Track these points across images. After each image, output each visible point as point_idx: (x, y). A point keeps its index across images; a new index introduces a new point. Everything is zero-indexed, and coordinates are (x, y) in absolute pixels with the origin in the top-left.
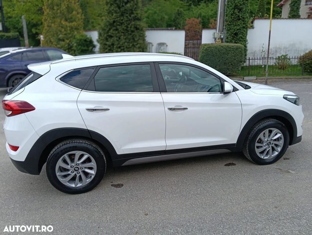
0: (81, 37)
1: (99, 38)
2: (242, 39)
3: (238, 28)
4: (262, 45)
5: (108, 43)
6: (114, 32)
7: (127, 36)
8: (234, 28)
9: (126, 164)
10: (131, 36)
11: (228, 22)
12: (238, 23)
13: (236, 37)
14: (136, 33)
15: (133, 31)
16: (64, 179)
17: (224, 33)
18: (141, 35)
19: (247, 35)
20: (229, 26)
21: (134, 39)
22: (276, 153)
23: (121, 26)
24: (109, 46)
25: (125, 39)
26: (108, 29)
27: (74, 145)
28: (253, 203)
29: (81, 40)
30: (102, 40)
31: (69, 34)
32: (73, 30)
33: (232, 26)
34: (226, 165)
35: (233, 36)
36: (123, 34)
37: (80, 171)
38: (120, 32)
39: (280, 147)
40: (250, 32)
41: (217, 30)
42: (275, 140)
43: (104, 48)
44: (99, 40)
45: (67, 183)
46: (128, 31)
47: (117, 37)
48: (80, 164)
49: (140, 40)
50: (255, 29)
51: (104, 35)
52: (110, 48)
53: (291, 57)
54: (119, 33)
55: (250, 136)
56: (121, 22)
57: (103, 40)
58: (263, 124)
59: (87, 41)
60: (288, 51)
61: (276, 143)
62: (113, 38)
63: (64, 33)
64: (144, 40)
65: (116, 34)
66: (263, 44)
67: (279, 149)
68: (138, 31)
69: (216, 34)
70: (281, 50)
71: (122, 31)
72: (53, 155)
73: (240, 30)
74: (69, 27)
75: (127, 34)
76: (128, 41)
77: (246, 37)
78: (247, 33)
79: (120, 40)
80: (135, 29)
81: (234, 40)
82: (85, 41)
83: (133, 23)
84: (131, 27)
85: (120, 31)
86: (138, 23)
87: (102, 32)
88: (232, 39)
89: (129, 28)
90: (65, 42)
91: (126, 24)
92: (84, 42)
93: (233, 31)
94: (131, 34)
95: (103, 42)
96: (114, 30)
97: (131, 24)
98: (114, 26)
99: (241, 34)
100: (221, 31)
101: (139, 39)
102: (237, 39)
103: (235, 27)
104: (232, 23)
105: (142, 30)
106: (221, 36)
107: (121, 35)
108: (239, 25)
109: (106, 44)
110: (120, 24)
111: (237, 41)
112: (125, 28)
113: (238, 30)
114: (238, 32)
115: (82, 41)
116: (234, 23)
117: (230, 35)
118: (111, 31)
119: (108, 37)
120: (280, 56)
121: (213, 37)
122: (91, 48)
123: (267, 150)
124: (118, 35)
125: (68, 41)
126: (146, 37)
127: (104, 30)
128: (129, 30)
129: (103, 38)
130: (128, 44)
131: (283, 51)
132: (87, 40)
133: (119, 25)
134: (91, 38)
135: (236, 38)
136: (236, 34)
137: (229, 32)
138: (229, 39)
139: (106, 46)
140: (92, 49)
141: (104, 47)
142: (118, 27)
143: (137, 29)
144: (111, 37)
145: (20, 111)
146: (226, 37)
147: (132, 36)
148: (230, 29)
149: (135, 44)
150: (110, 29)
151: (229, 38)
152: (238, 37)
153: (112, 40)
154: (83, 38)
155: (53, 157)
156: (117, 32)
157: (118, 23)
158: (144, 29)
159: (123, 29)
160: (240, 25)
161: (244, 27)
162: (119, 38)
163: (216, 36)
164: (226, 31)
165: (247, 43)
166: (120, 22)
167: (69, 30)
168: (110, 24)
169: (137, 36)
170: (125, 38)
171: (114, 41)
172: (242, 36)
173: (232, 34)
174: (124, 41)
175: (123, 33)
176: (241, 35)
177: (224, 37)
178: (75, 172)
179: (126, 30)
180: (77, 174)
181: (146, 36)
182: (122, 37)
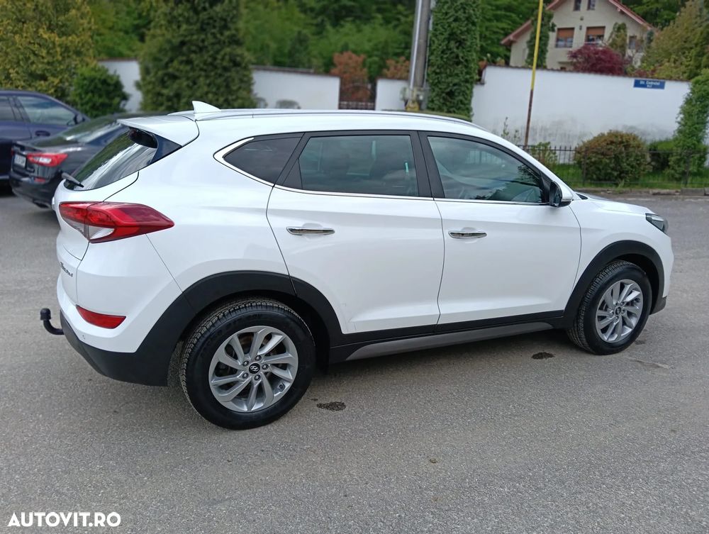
0: (93, 73)
1: (143, 79)
2: (462, 106)
3: (456, 81)
4: (504, 120)
5: (165, 91)
6: (182, 67)
7: (212, 79)
8: (447, 81)
9: (355, 355)
10: (223, 79)
11: (435, 67)
12: (456, 72)
13: (450, 100)
14: (233, 73)
15: (226, 69)
16: (225, 393)
17: (425, 91)
18: (245, 79)
19: (471, 97)
20: (437, 77)
21: (227, 86)
22: (629, 330)
23: (198, 55)
24: (169, 99)
25: (209, 85)
26: (166, 59)
27: (255, 312)
28: (627, 425)
29: (92, 80)
30: (150, 83)
31: (60, 63)
32: (71, 54)
33: (444, 75)
34: (535, 357)
35: (444, 98)
36: (203, 73)
37: (261, 373)
38: (198, 68)
39: (636, 317)
40: (477, 90)
41: (409, 85)
42: (628, 304)
43: (154, 103)
44: (142, 83)
45: (231, 402)
46: (216, 67)
47: (188, 79)
48: (262, 357)
49: (241, 91)
50: (485, 85)
51: (156, 73)
52: (170, 104)
53: (558, 148)
54: (193, 69)
55: (590, 296)
56: (201, 44)
57: (154, 83)
58: (613, 271)
59: (109, 85)
60: (550, 135)
61: (630, 309)
62: (178, 81)
63: (46, 61)
64: (250, 91)
65: (187, 72)
66: (507, 118)
67: (634, 322)
68: (239, 68)
69: (408, 91)
70: (536, 133)
71: (201, 65)
72: (206, 336)
73: (460, 85)
74: (60, 46)
75: (213, 74)
76: (214, 90)
77: (470, 101)
78: (471, 92)
79: (196, 87)
80: (231, 64)
81: (446, 105)
82: (104, 82)
83: (228, 50)
84: (223, 59)
85: (197, 66)
86: (239, 51)
87: (151, 65)
88: (443, 104)
89: (218, 61)
90: (47, 83)
91: (211, 52)
92: (100, 86)
93: (445, 87)
94: (220, 75)
95: (153, 88)
96: (181, 62)
97: (222, 53)
98: (183, 55)
99: (461, 94)
100: (419, 86)
101: (240, 88)
102: (452, 105)
103: (450, 79)
104: (442, 70)
105: (246, 68)
106: (418, 96)
107: (199, 76)
108: (457, 75)
109: (159, 94)
110: (198, 51)
111: (452, 110)
112: (210, 60)
113: (455, 85)
114: (456, 90)
115: (97, 81)
116: (448, 71)
117: (437, 95)
118: (175, 63)
119: (166, 78)
120: (536, 144)
121: (401, 96)
122: (117, 100)
123: (615, 324)
124: (191, 74)
125: (56, 81)
126: (253, 84)
127: (156, 59)
128: (219, 66)
129: (153, 79)
130: (216, 97)
131: (540, 135)
132: (109, 81)
133: (194, 52)
134: (118, 77)
135: (451, 102)
136: (451, 94)
137: (437, 89)
138: (436, 104)
139: (160, 98)
140: (119, 103)
141: (155, 99)
142: (193, 56)
143: (236, 64)
144: (174, 77)
145: (138, 229)
146: (430, 99)
147: (225, 80)
148: (439, 82)
149: (230, 98)
150: (171, 60)
151: (436, 102)
152: (456, 102)
153: (175, 86)
154: (98, 75)
155: (206, 340)
156: (188, 68)
157: (193, 48)
158: (251, 67)
159: (205, 63)
160: (460, 75)
161: (467, 81)
162: (195, 83)
163: (408, 94)
164: (430, 86)
165: (471, 114)
166: (197, 46)
167: (59, 53)
168: (174, 49)
169: (237, 81)
170: (208, 82)
171: (179, 88)
172: (463, 99)
173: (443, 92)
174: (206, 89)
175: (205, 71)
176: (461, 98)
177: (424, 98)
178: (251, 377)
179: (211, 64)
180: (254, 381)
181: (252, 82)
182: (201, 79)
